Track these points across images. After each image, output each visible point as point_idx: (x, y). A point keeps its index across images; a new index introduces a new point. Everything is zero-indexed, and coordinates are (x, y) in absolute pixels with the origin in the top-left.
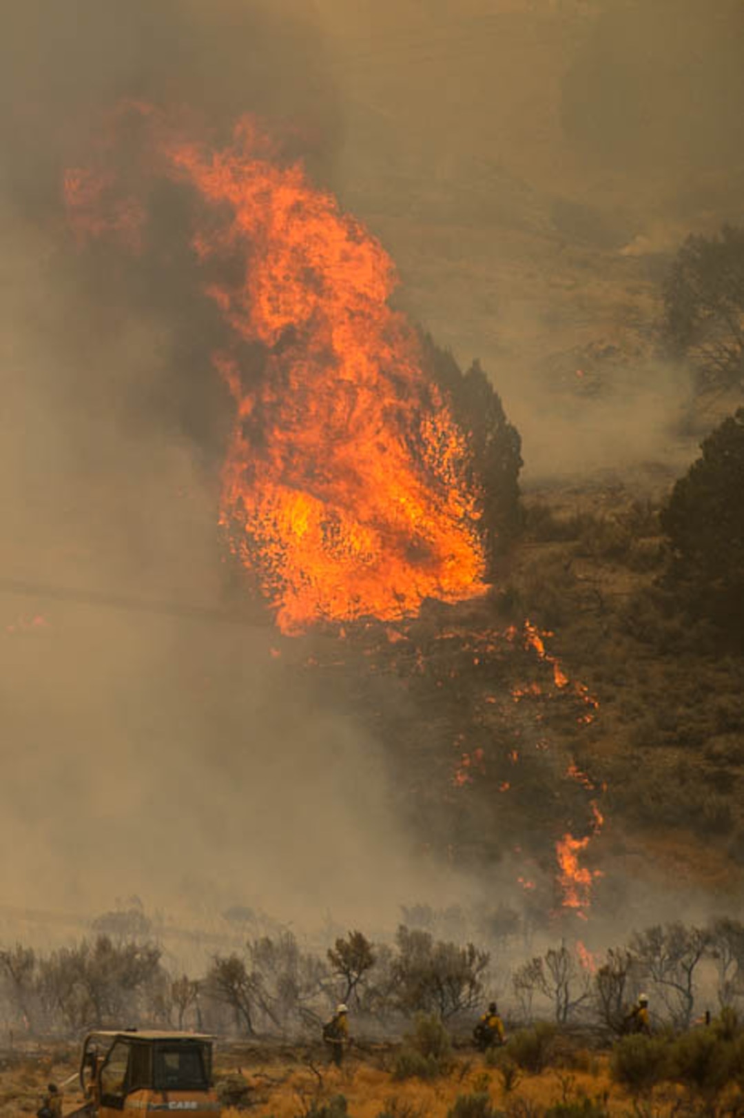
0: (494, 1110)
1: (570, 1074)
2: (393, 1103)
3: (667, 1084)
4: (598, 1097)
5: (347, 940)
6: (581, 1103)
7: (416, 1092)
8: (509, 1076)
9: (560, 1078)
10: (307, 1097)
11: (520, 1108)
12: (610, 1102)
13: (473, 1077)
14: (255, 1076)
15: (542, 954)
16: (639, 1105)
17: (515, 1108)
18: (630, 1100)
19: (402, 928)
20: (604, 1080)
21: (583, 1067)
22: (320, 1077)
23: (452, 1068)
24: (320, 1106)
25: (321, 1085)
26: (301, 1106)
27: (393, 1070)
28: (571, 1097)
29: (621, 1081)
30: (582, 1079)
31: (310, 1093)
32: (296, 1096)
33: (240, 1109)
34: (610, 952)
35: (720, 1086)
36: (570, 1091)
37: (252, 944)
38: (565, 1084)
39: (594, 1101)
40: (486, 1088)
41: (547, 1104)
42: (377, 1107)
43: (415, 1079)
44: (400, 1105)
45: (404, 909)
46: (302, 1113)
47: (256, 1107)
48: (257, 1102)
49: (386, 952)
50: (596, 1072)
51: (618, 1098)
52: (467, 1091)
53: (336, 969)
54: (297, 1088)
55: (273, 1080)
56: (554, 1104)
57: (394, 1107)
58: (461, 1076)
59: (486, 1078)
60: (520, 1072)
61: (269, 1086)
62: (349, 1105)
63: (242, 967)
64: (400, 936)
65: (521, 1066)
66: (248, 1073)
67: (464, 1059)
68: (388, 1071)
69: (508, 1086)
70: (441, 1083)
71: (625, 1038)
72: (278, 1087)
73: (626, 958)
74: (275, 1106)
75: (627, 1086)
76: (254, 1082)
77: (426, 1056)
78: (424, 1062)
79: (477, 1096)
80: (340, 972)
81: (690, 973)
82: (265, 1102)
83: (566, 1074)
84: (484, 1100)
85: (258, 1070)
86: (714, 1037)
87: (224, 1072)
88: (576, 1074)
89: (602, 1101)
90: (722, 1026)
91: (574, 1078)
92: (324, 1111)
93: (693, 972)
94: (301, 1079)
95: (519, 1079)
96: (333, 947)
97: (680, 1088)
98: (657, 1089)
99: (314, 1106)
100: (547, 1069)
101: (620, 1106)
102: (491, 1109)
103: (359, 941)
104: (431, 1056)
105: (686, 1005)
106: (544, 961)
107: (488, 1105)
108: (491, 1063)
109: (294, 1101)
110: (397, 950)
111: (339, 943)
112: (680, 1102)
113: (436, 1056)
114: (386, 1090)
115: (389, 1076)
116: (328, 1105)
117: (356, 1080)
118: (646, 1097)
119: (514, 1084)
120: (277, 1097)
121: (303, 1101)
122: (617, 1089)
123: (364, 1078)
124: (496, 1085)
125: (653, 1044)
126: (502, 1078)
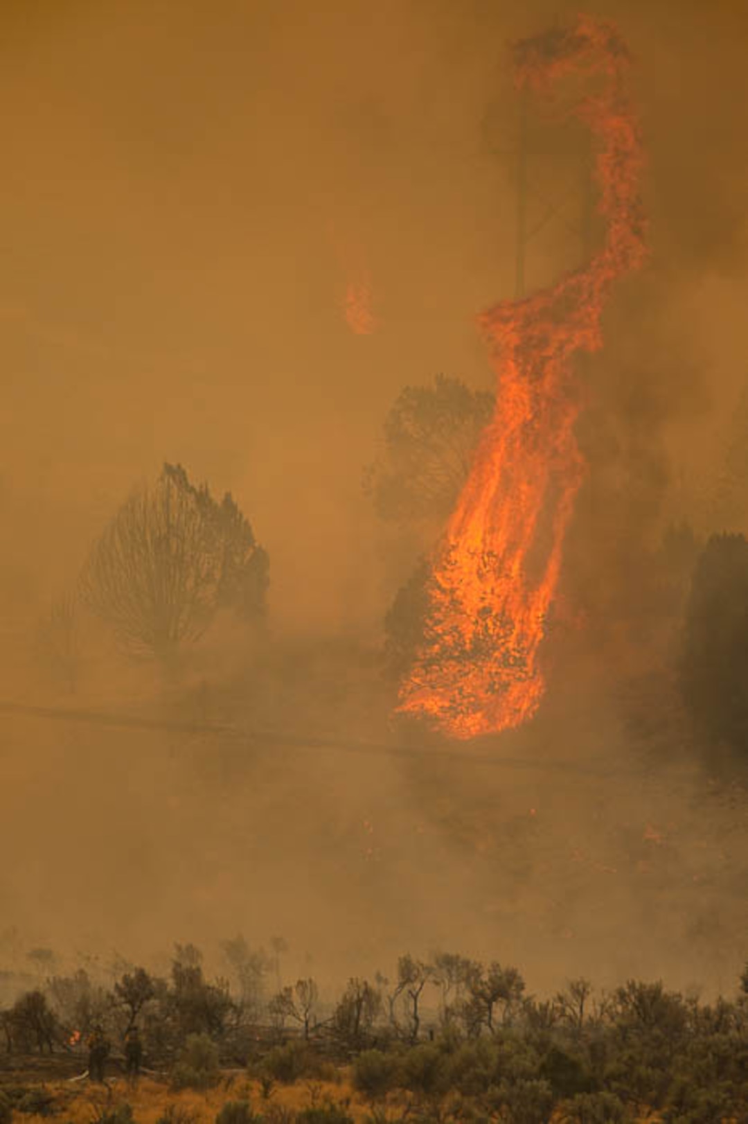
0: (255, 1113)
1: (317, 1084)
2: (170, 1110)
3: (398, 1090)
4: (341, 1103)
5: (133, 975)
6: (327, 1107)
7: (190, 1101)
8: (267, 1086)
9: (309, 1087)
10: (99, 1106)
11: (277, 1112)
12: (352, 1106)
13: (236, 1087)
14: (57, 1089)
15: (293, 984)
16: (375, 1109)
17: (272, 1112)
18: (368, 1105)
19: (178, 965)
20: (346, 1089)
21: (328, 1077)
22: (110, 1089)
23: (219, 1082)
24: (110, 1113)
25: (110, 1097)
26: (94, 1112)
27: (170, 1081)
28: (319, 1102)
29: (360, 1089)
30: (327, 1088)
31: (100, 1103)
32: (91, 1106)
33: (44, 1116)
34: (352, 980)
35: (443, 1093)
36: (318, 1098)
37: (51, 980)
38: (314, 1092)
39: (338, 1106)
40: (247, 1097)
41: (299, 1109)
42: (156, 1113)
43: (189, 1090)
44: (176, 1110)
45: (179, 948)
46: (95, 1119)
47: (58, 1114)
48: (57, 1111)
49: (162, 984)
50: (339, 1081)
51: (359, 1103)
52: (232, 1099)
53: (123, 999)
54: (91, 1099)
55: (72, 1092)
56: (304, 1109)
57: (171, 1113)
58: (227, 1086)
59: (248, 1088)
60: (275, 1082)
61: (67, 1097)
62: (135, 1112)
63: (43, 999)
64: (174, 970)
65: (277, 1078)
66: (50, 1086)
67: (227, 1072)
68: (166, 1083)
69: (265, 1095)
70: (210, 1092)
71: (362, 1053)
72: (75, 1098)
73: (363, 987)
74: (73, 1114)
75: (365, 1092)
76: (55, 1094)
77: (197, 1069)
78: (197, 1075)
79: (242, 1102)
80: (126, 1002)
81: (415, 998)
82: (64, 1110)
83: (313, 1084)
84: (247, 1106)
85: (58, 1085)
86: (437, 1051)
87: (31, 1086)
88: (323, 1083)
89: (344, 1106)
90: (443, 1040)
91: (321, 1087)
92: (113, 1117)
93: (419, 998)
94: (96, 1092)
95: (273, 1089)
96: (120, 982)
97: (409, 1094)
98: (390, 1095)
99: (105, 1115)
100: (299, 1080)
101: (360, 1110)
102: (252, 1115)
103: (142, 975)
104: (203, 1070)
105: (413, 1026)
106: (294, 990)
107: (250, 1110)
108: (252, 1075)
109: (90, 1110)
110: (171, 984)
111: (126, 979)
112: (410, 1105)
113: (207, 1069)
114: (165, 1099)
115: (167, 1087)
116: (117, 1113)
117: (140, 1091)
118: (380, 1102)
119: (271, 1093)
120: (75, 1105)
121: (97, 1109)
122: (357, 1095)
123: (146, 1090)
124: (256, 1094)
125: (386, 1057)
126: (261, 1088)
